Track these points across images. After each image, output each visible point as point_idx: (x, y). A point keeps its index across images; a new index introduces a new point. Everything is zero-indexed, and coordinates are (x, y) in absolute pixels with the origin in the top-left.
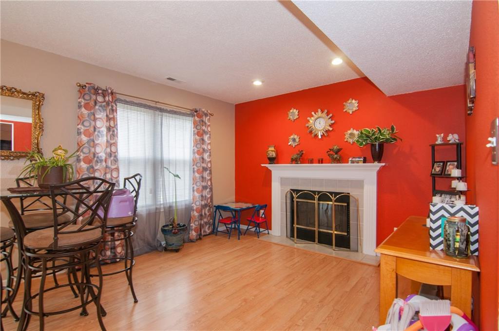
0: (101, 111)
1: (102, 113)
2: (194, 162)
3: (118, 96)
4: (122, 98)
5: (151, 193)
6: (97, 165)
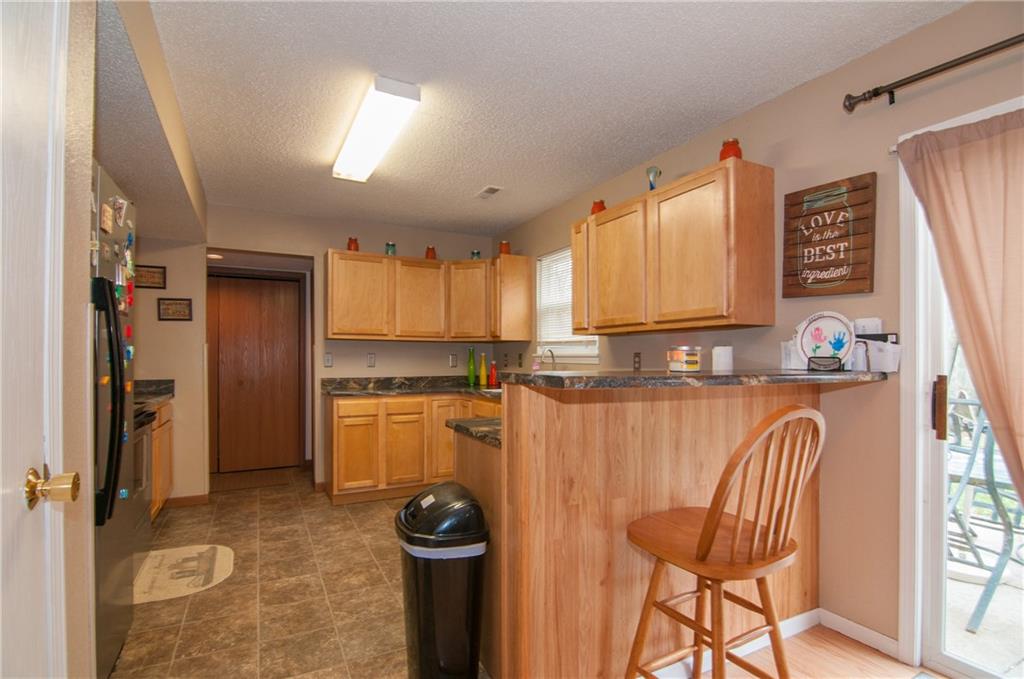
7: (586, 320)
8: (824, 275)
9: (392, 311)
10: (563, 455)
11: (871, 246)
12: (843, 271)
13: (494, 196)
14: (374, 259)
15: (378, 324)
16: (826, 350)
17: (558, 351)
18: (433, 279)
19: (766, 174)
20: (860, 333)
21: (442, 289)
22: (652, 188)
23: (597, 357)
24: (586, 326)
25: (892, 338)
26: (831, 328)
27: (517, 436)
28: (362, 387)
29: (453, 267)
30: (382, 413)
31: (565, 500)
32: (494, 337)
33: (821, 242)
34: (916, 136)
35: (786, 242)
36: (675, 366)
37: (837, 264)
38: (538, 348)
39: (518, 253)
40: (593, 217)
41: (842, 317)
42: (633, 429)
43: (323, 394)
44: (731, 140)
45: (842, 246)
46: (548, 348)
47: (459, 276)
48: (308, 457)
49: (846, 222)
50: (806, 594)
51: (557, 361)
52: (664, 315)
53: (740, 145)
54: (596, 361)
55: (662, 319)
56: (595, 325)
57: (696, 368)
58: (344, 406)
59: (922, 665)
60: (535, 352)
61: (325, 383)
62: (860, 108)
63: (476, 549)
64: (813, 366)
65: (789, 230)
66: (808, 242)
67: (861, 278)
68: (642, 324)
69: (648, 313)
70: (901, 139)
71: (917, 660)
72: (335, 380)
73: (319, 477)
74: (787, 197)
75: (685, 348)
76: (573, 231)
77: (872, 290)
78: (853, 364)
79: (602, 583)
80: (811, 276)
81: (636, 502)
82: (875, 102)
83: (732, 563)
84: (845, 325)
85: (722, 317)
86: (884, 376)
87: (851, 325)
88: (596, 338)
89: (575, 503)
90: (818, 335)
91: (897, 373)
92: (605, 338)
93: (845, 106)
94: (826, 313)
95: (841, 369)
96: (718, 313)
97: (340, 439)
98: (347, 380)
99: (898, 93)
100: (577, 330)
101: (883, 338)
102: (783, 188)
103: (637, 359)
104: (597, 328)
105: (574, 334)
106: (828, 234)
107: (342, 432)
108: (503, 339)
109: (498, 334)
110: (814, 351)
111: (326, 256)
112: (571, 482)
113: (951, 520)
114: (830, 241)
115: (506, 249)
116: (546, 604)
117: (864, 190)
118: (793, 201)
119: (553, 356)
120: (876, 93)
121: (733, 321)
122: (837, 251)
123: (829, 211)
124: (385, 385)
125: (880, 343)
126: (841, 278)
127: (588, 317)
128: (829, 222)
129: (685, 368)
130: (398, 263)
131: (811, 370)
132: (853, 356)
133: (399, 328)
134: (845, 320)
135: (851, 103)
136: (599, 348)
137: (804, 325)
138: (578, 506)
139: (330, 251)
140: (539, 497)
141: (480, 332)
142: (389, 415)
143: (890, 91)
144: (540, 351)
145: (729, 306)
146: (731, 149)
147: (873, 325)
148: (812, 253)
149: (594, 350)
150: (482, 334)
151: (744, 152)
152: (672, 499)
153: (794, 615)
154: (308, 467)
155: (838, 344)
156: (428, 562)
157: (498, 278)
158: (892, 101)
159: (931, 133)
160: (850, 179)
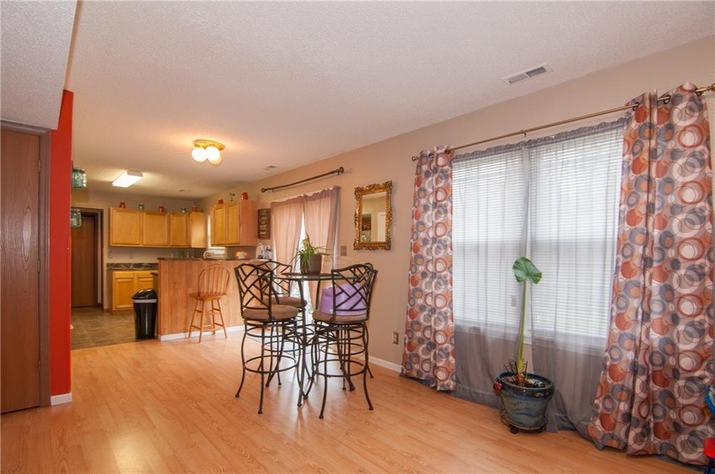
0: (442, 179)
1: (444, 181)
2: (623, 244)
3: (457, 153)
4: (462, 152)
5: (514, 305)
6: (439, 252)
7: (213, 242)
8: (263, 233)
9: (141, 234)
10: (173, 277)
11: (269, 227)
12: (266, 232)
13: (183, 192)
14: (133, 212)
15: (135, 240)
18: (163, 220)
19: (254, 203)
21: (166, 224)
24: (213, 244)
26: (262, 248)
28: (127, 267)
29: (171, 216)
30: (136, 277)
35: (258, 223)
39: (202, 211)
43: (107, 270)
44: (245, 192)
45: (265, 226)
47: (174, 219)
48: (99, 301)
49: (267, 220)
56: (216, 243)
58: (118, 274)
61: (109, 265)
63: (153, 301)
65: (258, 220)
66: (261, 224)
67: (268, 235)
68: (225, 244)
72: (113, 264)
73: (106, 306)
74: (258, 210)
77: (269, 238)
78: (265, 257)
80: (261, 233)
84: (264, 247)
85: (238, 244)
89: (177, 288)
94: (263, 243)
95: (262, 258)
96: (237, 242)
97: (116, 287)
98: (120, 264)
101: (270, 250)
104: (217, 245)
106: (264, 223)
107: (117, 284)
108: (193, 247)
109: (190, 245)
110: (259, 253)
111: (109, 209)
115: (196, 210)
117: (269, 212)
118: (259, 212)
121: (241, 245)
123: (264, 216)
124: (139, 266)
128: (264, 219)
130: (145, 214)
132: (265, 255)
133: (145, 242)
139: (112, 208)
141: (183, 244)
142: (139, 278)
143: (273, 189)
146: (244, 195)
147: (269, 247)
148: (261, 227)
149: (223, 252)
150: (184, 244)
154: (101, 306)
155: (262, 252)
156: (139, 304)
157: (191, 222)
160: (266, 209)
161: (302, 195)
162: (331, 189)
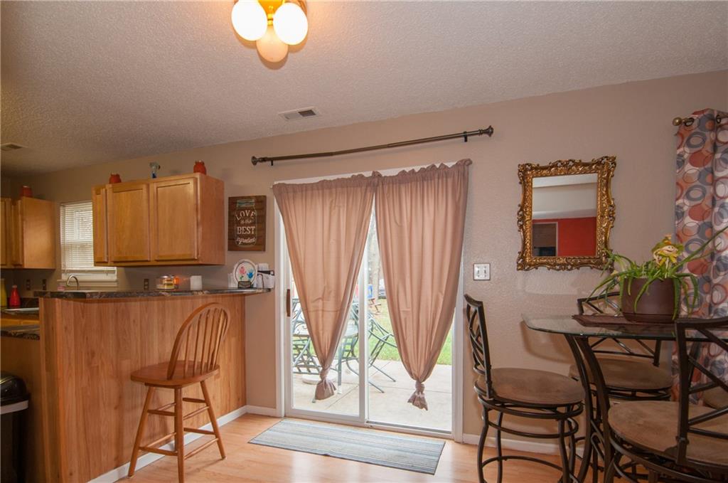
6: (718, 275)
7: (106, 255)
8: (246, 241)
10: (87, 339)
11: (264, 229)
12: (253, 240)
13: (13, 150)
16: (246, 278)
17: (81, 277)
19: (219, 185)
20: (260, 270)
22: (154, 176)
23: (117, 281)
24: (106, 260)
25: (272, 273)
26: (248, 267)
27: (53, 329)
31: (89, 364)
32: (15, 265)
33: (244, 225)
34: (279, 184)
35: (229, 222)
36: (160, 286)
37: (251, 236)
38: (63, 275)
39: (40, 197)
40: (111, 186)
41: (251, 262)
42: (134, 321)
44: (200, 161)
45: (253, 228)
46: (73, 275)
49: (254, 216)
50: (239, 399)
51: (81, 285)
52: (161, 257)
53: (205, 165)
54: (115, 285)
55: (160, 259)
56: (113, 260)
57: (172, 287)
59: (285, 416)
60: (60, 278)
62: (258, 164)
64: (240, 286)
65: (231, 216)
66: (239, 223)
67: (261, 244)
68: (147, 261)
69: (150, 254)
70: (275, 183)
71: (283, 415)
74: (230, 198)
75: (166, 277)
76: (94, 192)
77: (264, 250)
78: (257, 285)
79: (116, 408)
80: (241, 241)
81: (138, 361)
82: (264, 163)
83: (184, 378)
84: (253, 266)
85: (194, 259)
86: (269, 290)
87: (256, 266)
88: (115, 268)
89: (96, 365)
90: (242, 271)
91: (274, 288)
92: (122, 269)
93: (253, 162)
94: (246, 260)
95: (251, 287)
96: (192, 257)
99: (274, 162)
100: (97, 263)
101: (268, 272)
102: (228, 194)
103: (146, 283)
104: (115, 262)
105: (95, 265)
106: (247, 221)
108: (26, 267)
109: (21, 263)
110: (241, 278)
112: (93, 354)
113: (294, 349)
114: (247, 225)
115: (28, 193)
116: (77, 424)
117: (261, 202)
118: (233, 201)
119: (77, 281)
120: (264, 160)
121: (200, 262)
122: (251, 230)
123: (248, 210)
125: (267, 275)
126: (253, 243)
127: (108, 254)
128: (247, 215)
129: (166, 287)
131: (239, 288)
132: (256, 281)
134: (254, 264)
135: (255, 161)
136: (117, 275)
137: (237, 265)
138: (98, 367)
140: (70, 364)
143: (272, 160)
144: (64, 277)
145: (198, 254)
146: (200, 168)
147: (265, 267)
148: (240, 229)
149: (114, 277)
151: (207, 171)
152: (160, 358)
153: (233, 411)
155: (251, 275)
157: (20, 216)
158: (272, 165)
159: (284, 184)
160: (256, 196)
161: (368, 174)
162: (450, 165)
